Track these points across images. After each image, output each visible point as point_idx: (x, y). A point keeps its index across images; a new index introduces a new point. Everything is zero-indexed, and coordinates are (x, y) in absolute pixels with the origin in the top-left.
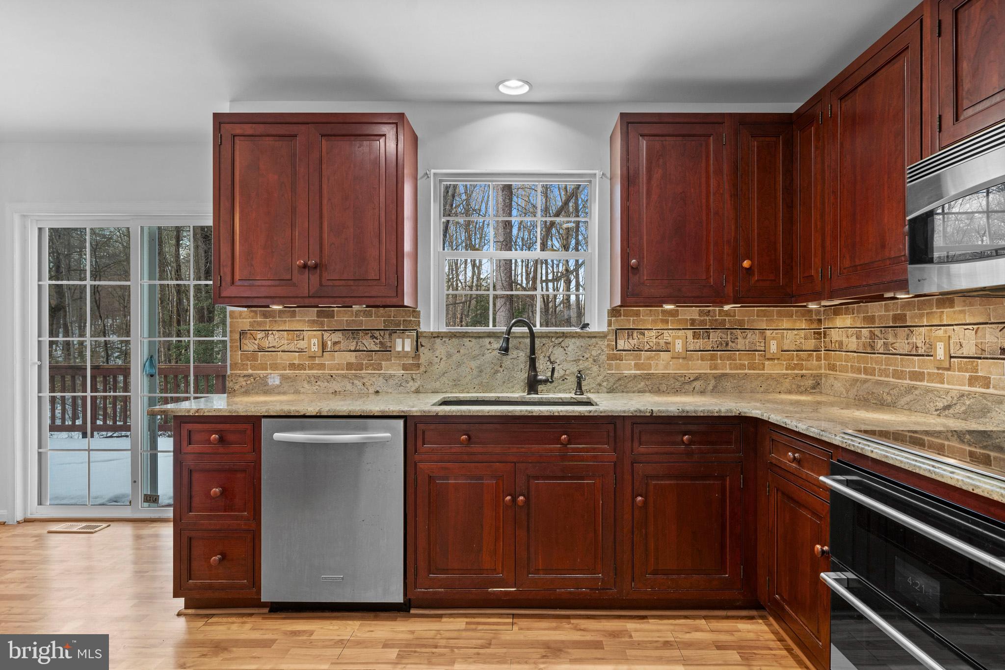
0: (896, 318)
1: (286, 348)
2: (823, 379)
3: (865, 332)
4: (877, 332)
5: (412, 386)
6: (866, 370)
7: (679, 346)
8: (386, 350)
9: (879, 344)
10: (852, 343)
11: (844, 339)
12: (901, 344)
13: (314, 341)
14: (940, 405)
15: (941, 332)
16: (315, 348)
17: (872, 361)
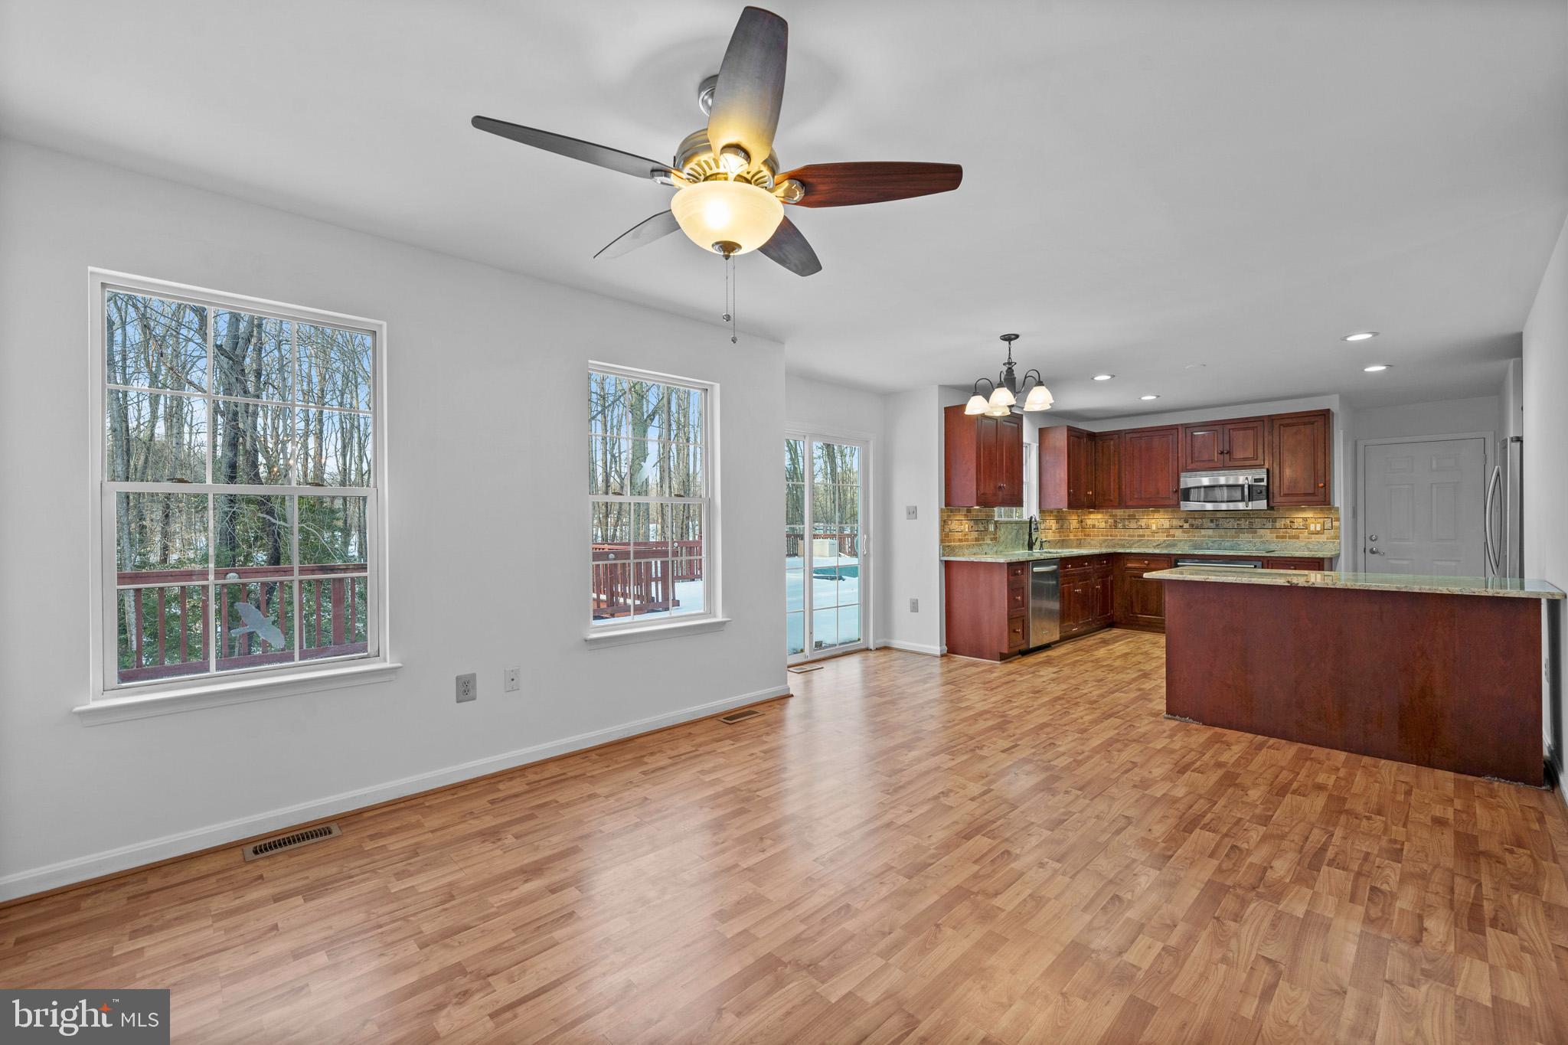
0: (1129, 516)
1: (957, 530)
2: (1082, 541)
3: (1111, 521)
4: (1118, 521)
5: (995, 549)
6: (1111, 536)
7: (1054, 528)
8: (986, 530)
9: (1120, 525)
10: (1103, 525)
11: (1097, 523)
12: (1133, 525)
13: (967, 526)
14: (1155, 544)
15: (1153, 521)
16: (967, 530)
17: (1115, 532)
